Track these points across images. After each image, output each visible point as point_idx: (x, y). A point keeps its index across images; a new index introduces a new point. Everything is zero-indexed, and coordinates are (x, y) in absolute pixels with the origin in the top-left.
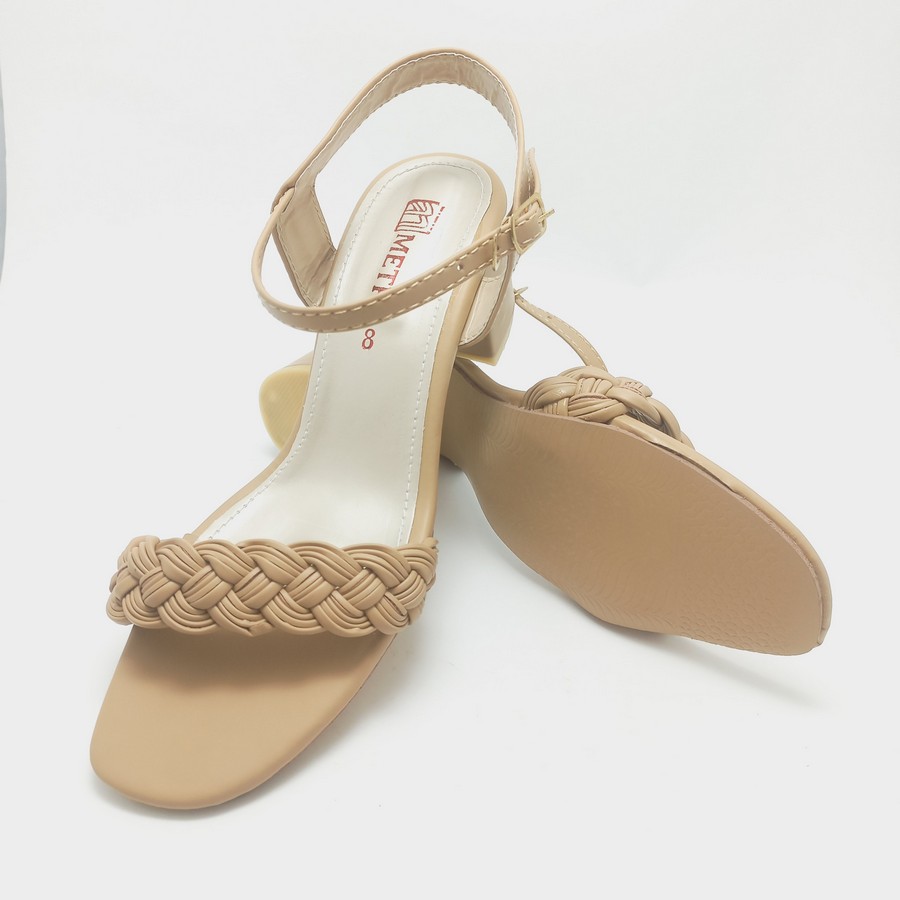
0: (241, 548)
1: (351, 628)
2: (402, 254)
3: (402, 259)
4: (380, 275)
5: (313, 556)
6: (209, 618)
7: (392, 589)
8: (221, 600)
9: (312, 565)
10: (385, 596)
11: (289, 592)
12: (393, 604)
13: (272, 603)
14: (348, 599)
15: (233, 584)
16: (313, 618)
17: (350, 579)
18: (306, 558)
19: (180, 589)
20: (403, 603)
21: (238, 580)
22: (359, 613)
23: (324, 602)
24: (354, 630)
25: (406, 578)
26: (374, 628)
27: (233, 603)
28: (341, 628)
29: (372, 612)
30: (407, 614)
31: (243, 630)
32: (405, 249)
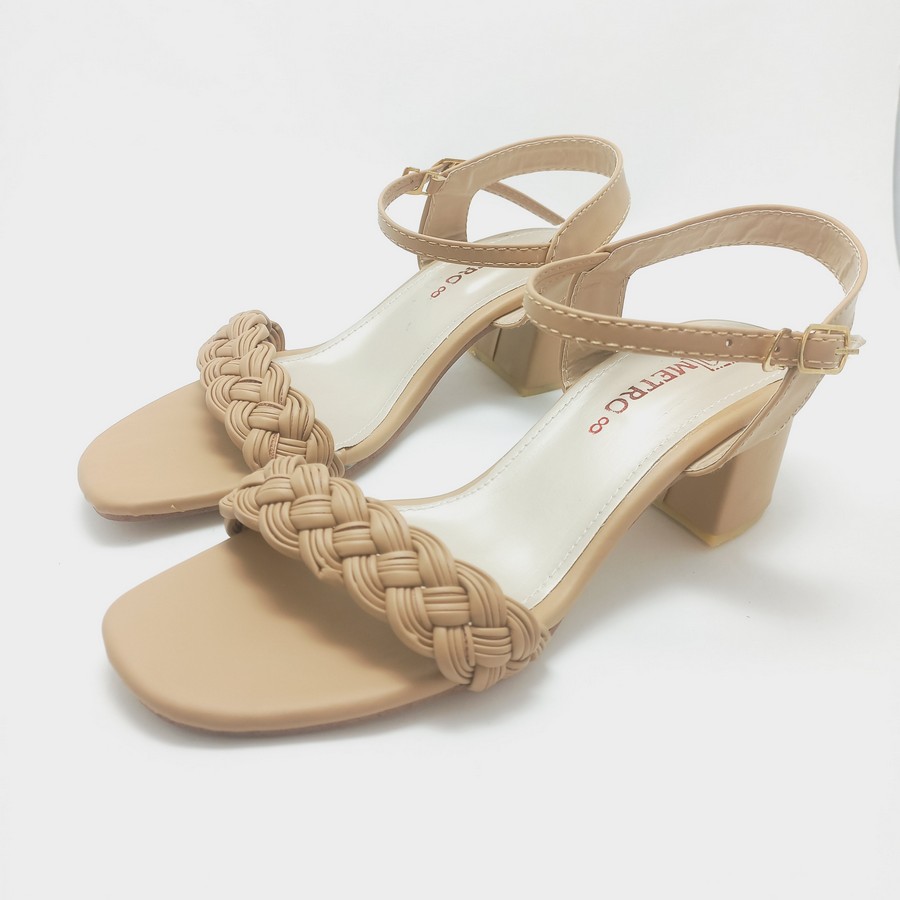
0: (367, 501)
1: (411, 631)
2: (677, 374)
3: (673, 377)
4: (644, 381)
5: (423, 544)
6: (297, 540)
7: (474, 626)
8: (316, 528)
9: (416, 550)
10: (462, 627)
11: (378, 560)
12: (466, 642)
13: (356, 559)
14: (426, 602)
15: (337, 522)
16: (383, 599)
17: (440, 585)
18: (415, 542)
19: (292, 501)
20: (476, 650)
21: (343, 522)
22: (428, 624)
23: (402, 590)
24: (413, 637)
25: (494, 627)
26: (433, 652)
27: (324, 538)
28: (402, 626)
29: (440, 632)
30: (474, 667)
31: (316, 568)
32: (682, 372)
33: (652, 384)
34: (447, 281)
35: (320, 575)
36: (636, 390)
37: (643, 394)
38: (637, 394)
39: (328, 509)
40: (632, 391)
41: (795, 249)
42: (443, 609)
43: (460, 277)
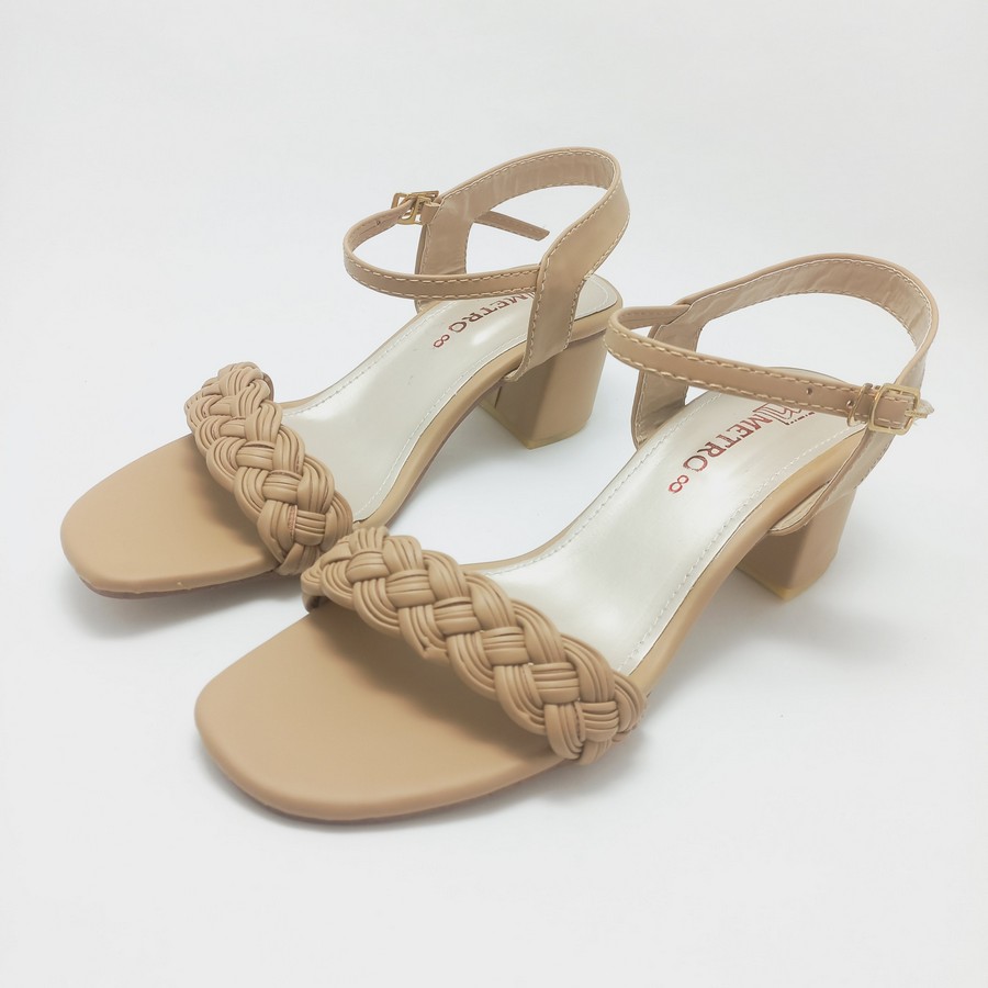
1: (523, 710)
2: (753, 429)
3: (750, 432)
4: (720, 436)
5: (527, 619)
6: (396, 618)
7: (582, 701)
8: (416, 606)
9: (521, 625)
10: (573, 703)
11: (483, 638)
12: (578, 718)
13: (461, 637)
14: (536, 680)
15: (437, 599)
16: (492, 678)
17: (549, 662)
18: (519, 617)
19: (386, 577)
20: (587, 726)
21: (444, 598)
22: (539, 701)
23: (510, 668)
24: (525, 716)
25: (603, 701)
26: (545, 730)
27: (426, 615)
28: (514, 706)
29: (552, 709)
30: (584, 743)
31: (420, 647)
32: (758, 427)
33: (729, 440)
34: (451, 328)
35: (425, 654)
36: (715, 447)
37: (722, 451)
38: (715, 451)
39: (426, 585)
40: (709, 447)
41: (862, 297)
42: (551, 686)
43: (465, 324)
